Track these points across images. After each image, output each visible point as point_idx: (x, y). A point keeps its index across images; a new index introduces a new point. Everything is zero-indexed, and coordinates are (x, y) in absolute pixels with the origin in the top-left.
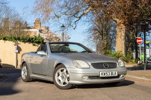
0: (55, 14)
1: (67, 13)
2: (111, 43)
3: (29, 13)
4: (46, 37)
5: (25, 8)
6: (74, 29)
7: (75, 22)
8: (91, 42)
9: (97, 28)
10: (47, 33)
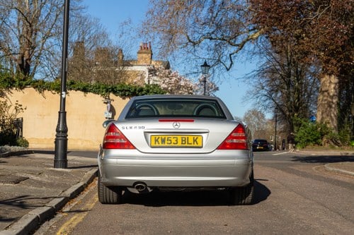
0: (188, 38)
1: (213, 36)
2: (308, 102)
3: (133, 34)
4: (166, 86)
5: (125, 23)
6: (228, 70)
7: (230, 55)
8: (264, 98)
9: (278, 67)
10: (168, 77)
